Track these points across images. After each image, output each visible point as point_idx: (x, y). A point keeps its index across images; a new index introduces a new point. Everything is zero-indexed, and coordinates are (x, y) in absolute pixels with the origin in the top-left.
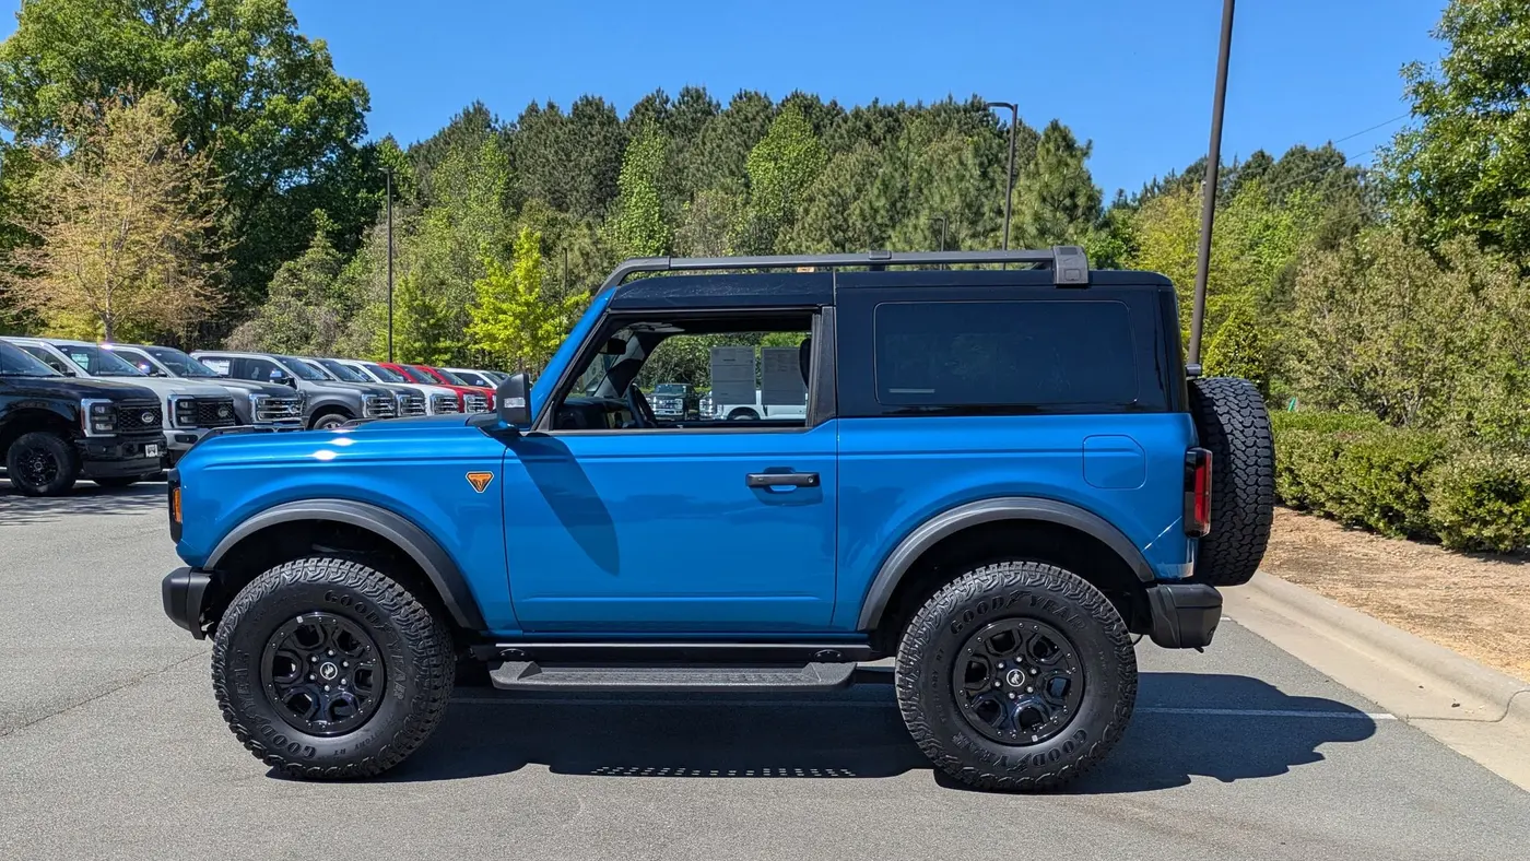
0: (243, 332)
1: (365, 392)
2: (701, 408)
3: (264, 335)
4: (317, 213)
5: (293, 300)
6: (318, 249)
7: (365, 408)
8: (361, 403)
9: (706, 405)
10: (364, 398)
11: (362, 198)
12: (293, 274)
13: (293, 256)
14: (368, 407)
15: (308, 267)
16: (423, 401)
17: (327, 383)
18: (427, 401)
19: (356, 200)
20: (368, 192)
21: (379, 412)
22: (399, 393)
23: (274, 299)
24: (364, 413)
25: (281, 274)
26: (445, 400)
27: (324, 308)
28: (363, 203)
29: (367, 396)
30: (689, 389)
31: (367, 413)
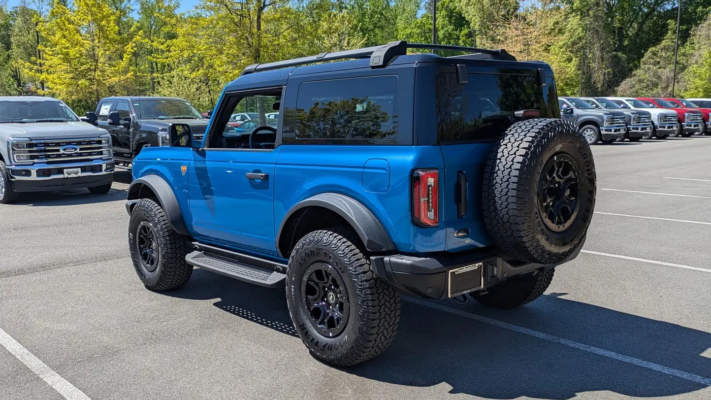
0: (625, 84)
3: (635, 84)
4: (669, 22)
5: (651, 66)
6: (669, 40)
7: (605, 122)
11: (699, 11)
12: (654, 54)
13: (655, 45)
15: (662, 49)
17: (589, 110)
19: (696, 13)
20: (703, 8)
22: (633, 114)
23: (643, 67)
25: (648, 54)
27: (667, 69)
28: (700, 14)
29: (607, 116)
31: (606, 124)
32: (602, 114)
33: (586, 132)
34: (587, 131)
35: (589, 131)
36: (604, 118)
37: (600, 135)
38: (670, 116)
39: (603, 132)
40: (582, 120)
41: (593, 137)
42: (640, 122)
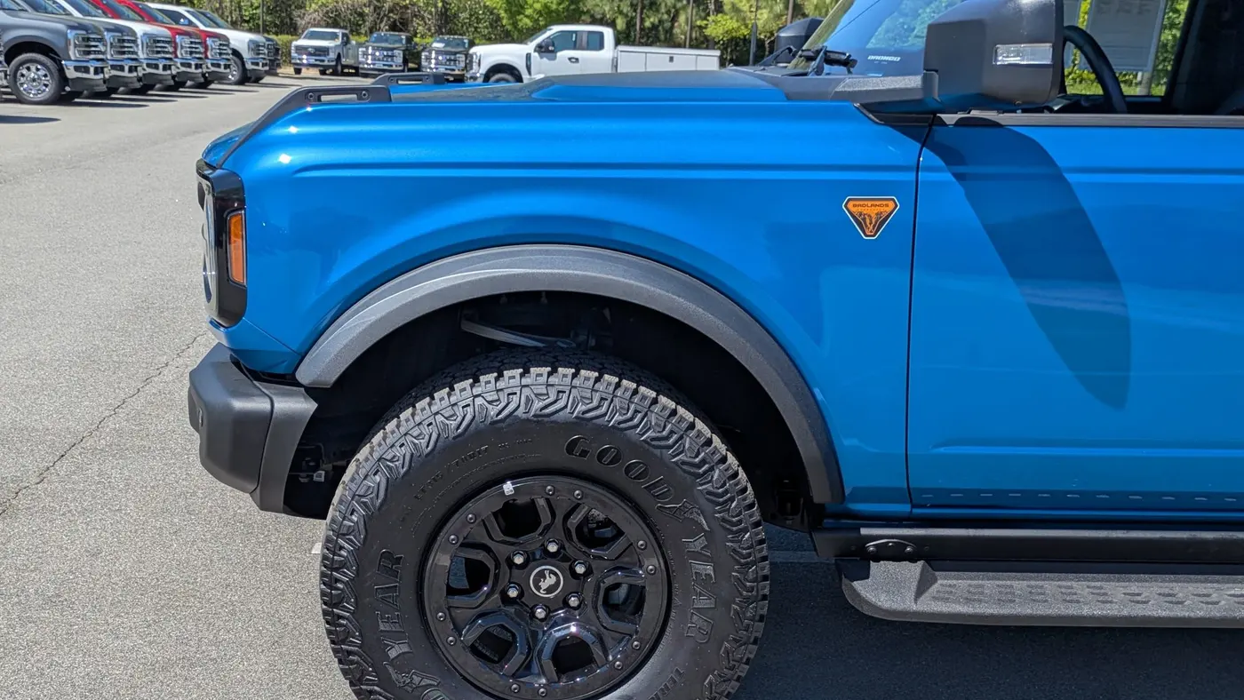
1: (72, 28)
2: (424, 63)
7: (72, 47)
8: (67, 41)
9: (428, 59)
10: (71, 34)
14: (76, 46)
16: (134, 42)
17: (22, 14)
18: (139, 42)
21: (89, 53)
22: (108, 30)
24: (71, 53)
26: (159, 41)
29: (75, 32)
30: (409, 40)
31: (73, 53)
32: (61, 27)
33: (25, 72)
34: (28, 69)
35: (33, 68)
36: (70, 36)
37: (64, 80)
38: (163, 42)
39: (71, 73)
40: (10, 40)
41: (46, 86)
42: (124, 53)
